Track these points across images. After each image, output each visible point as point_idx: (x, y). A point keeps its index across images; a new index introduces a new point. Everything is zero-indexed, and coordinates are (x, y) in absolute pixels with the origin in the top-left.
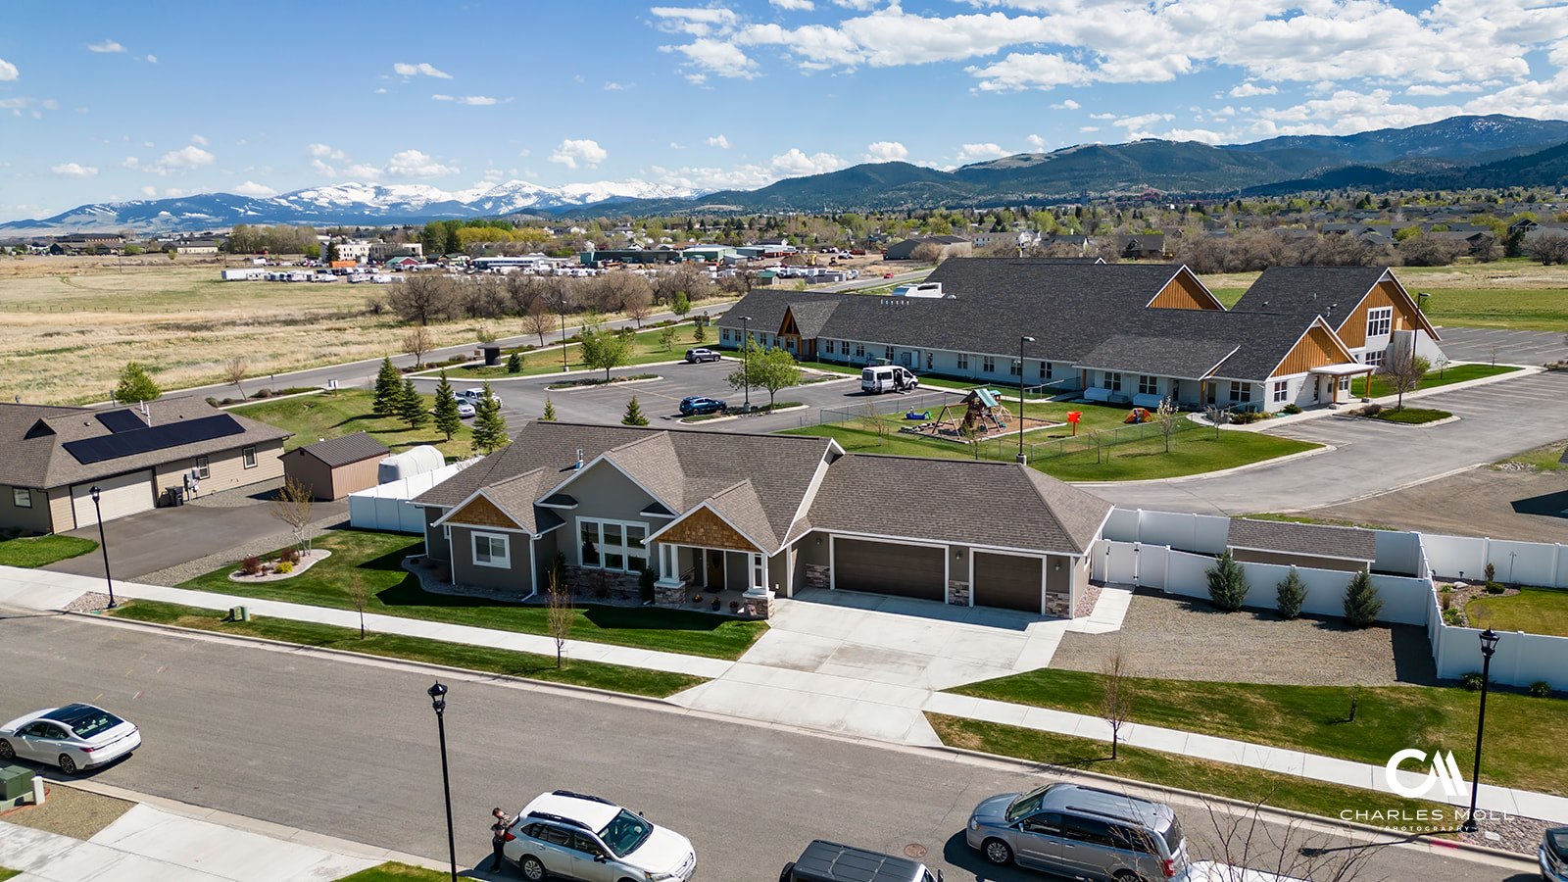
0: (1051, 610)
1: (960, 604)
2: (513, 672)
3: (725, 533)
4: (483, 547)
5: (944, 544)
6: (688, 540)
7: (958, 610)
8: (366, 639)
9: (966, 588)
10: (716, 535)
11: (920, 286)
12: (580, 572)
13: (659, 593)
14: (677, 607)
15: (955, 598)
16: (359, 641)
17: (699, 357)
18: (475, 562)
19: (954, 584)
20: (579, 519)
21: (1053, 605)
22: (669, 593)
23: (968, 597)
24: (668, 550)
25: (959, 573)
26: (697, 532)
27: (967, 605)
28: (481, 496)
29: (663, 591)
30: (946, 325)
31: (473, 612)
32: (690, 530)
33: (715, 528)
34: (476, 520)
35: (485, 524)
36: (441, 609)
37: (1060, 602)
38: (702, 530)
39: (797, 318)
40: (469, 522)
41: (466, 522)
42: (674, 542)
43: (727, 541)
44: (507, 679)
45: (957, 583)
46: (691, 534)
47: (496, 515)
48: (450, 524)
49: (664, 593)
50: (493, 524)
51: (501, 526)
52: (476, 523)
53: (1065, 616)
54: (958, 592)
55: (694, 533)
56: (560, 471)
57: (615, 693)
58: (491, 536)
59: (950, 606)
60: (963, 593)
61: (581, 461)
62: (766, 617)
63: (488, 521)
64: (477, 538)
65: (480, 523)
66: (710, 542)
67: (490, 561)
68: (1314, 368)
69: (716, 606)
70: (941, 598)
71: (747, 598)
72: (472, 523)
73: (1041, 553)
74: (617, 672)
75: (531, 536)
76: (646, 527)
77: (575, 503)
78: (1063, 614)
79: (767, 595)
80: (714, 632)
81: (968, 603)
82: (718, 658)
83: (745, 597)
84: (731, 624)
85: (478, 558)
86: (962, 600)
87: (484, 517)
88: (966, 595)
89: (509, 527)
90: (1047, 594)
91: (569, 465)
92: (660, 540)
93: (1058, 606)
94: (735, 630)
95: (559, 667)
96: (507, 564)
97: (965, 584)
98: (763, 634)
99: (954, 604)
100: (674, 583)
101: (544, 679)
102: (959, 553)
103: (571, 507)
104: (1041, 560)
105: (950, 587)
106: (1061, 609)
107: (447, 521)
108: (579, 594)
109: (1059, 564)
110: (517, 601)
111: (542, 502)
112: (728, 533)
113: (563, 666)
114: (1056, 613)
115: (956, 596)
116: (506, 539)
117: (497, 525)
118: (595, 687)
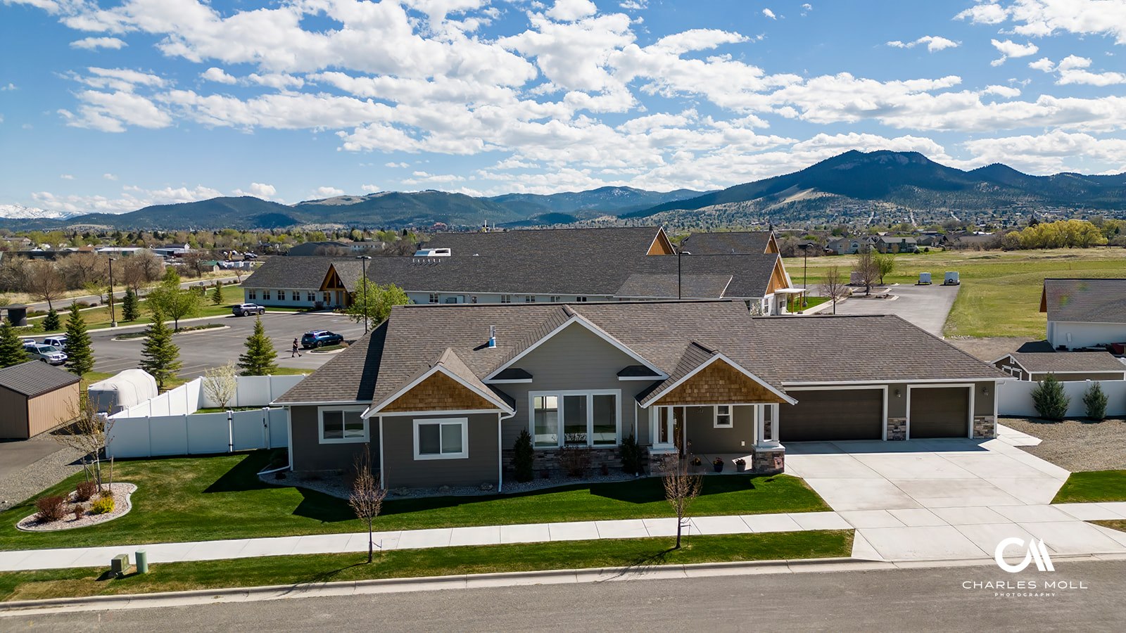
0: (979, 432)
1: (898, 439)
2: (640, 562)
4: (431, 437)
5: (881, 383)
6: (690, 399)
7: (898, 443)
8: (376, 561)
9: (904, 423)
10: (722, 390)
11: (437, 250)
12: (533, 455)
13: (655, 461)
15: (893, 434)
17: (246, 310)
18: (417, 456)
19: (892, 421)
20: (532, 395)
21: (980, 428)
23: (905, 432)
24: (664, 411)
25: (897, 410)
26: (699, 389)
27: (904, 439)
28: (438, 374)
29: (660, 458)
30: (483, 275)
32: (691, 388)
33: (721, 382)
34: (420, 405)
35: (434, 408)
36: (413, 515)
37: (986, 424)
38: (706, 387)
39: (340, 274)
40: (410, 409)
41: (405, 409)
42: (672, 403)
43: (735, 395)
44: (641, 571)
45: (896, 420)
46: (693, 392)
47: (451, 396)
48: (380, 415)
49: (660, 460)
50: (445, 408)
51: (458, 408)
52: (421, 409)
53: (991, 436)
54: (896, 428)
55: (696, 391)
56: (475, 350)
57: (789, 561)
58: (442, 422)
59: (888, 440)
60: (901, 428)
61: (494, 338)
62: (782, 470)
63: (440, 404)
64: (421, 427)
65: (427, 408)
66: (715, 399)
67: (439, 453)
68: (776, 291)
69: (719, 466)
70: (879, 436)
71: (760, 453)
72: (416, 409)
73: (969, 382)
74: (748, 540)
75: (500, 415)
76: (617, 393)
77: (530, 376)
78: (989, 434)
79: (781, 447)
80: (758, 489)
81: (905, 436)
82: (812, 511)
83: (758, 453)
84: (758, 482)
85: (422, 452)
86: (899, 435)
87: (435, 401)
88: (903, 430)
89: (468, 407)
90: (975, 419)
91: (479, 344)
92: (656, 403)
93: (984, 428)
94: (775, 485)
95: (678, 546)
96: (464, 454)
97: (903, 419)
98: (807, 484)
99: (892, 438)
100: (669, 447)
101: (685, 561)
102: (897, 390)
103: (530, 381)
104: (968, 389)
105: (888, 424)
106: (986, 430)
107: (381, 411)
108: (546, 476)
109: (986, 390)
110: (491, 493)
111: (492, 379)
112: (737, 386)
113: (682, 545)
114: (982, 435)
115: (893, 432)
116: (464, 423)
117: (452, 407)
118: (758, 559)
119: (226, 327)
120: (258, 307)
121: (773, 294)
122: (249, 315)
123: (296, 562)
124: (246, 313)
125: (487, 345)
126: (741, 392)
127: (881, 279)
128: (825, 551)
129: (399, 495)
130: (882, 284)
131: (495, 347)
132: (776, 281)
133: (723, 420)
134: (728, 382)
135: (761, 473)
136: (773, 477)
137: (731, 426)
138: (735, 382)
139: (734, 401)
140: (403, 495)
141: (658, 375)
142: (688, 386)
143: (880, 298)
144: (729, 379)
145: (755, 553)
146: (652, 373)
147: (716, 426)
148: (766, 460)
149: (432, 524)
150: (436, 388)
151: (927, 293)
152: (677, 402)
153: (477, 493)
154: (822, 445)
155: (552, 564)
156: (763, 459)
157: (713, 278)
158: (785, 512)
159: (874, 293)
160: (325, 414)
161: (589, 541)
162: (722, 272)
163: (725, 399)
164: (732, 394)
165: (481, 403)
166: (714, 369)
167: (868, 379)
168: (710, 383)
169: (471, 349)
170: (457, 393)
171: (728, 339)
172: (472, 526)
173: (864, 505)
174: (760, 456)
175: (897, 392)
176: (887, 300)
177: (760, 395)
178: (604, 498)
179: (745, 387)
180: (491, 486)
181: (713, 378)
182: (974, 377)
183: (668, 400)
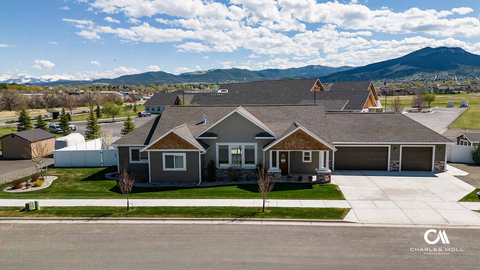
0: (437, 169)
1: (395, 171)
2: (242, 216)
3: (307, 142)
4: (170, 161)
5: (387, 144)
6: (286, 148)
7: (395, 172)
8: (130, 210)
9: (398, 163)
10: (302, 144)
11: (222, 90)
12: (217, 171)
13: (270, 175)
14: (281, 181)
15: (393, 168)
16: (126, 212)
17: (143, 115)
18: (165, 169)
19: (392, 162)
20: (218, 144)
22: (276, 175)
23: (399, 167)
25: (395, 157)
26: (291, 143)
27: (398, 171)
28: (172, 133)
29: (273, 174)
31: (177, 192)
32: (287, 143)
33: (301, 140)
34: (166, 147)
35: (171, 148)
36: (157, 193)
37: (441, 165)
38: (294, 142)
39: (181, 100)
40: (161, 148)
41: (159, 149)
42: (278, 149)
44: (241, 220)
45: (394, 162)
46: (288, 145)
47: (179, 143)
48: (149, 151)
49: (273, 175)
50: (176, 148)
51: (182, 148)
52: (166, 149)
53: (443, 171)
54: (394, 165)
55: (289, 144)
56: (196, 125)
57: (312, 220)
58: (175, 154)
59: (390, 171)
60: (397, 166)
61: (206, 120)
62: (329, 181)
63: (174, 147)
64: (166, 156)
65: (168, 148)
66: (299, 148)
67: (174, 168)
68: (369, 108)
69: (300, 179)
70: (386, 169)
71: (319, 173)
72: (164, 148)
73: (433, 144)
74: (298, 210)
75: (200, 152)
76: (255, 145)
77: (216, 136)
78: (442, 170)
79: (330, 171)
80: (314, 189)
81: (399, 170)
82: (335, 199)
83: (318, 173)
84: (317, 186)
85: (166, 167)
86: (395, 169)
87: (172, 145)
88: (398, 166)
89: (186, 148)
90: (435, 162)
91: (199, 122)
92: (271, 149)
93: (439, 167)
94: (323, 188)
95: (263, 211)
96: (184, 169)
97: (398, 161)
98: (339, 188)
99: (392, 170)
100: (277, 169)
101: (263, 217)
102: (395, 148)
103: (216, 138)
104: (432, 148)
105: (390, 164)
106: (441, 168)
107: (148, 149)
108: (222, 180)
109: (441, 148)
110: (195, 186)
111: (199, 137)
112: (309, 142)
113: (265, 211)
114: (438, 170)
115: (393, 167)
116: (184, 155)
117: (179, 148)
118: (297, 218)
119: (133, 121)
120: (148, 113)
121: (368, 109)
122: (145, 116)
123: (98, 209)
124: (143, 116)
125: (202, 123)
126: (311, 145)
127: (429, 104)
128: (331, 217)
129: (155, 185)
130: (429, 107)
131: (205, 124)
132: (370, 103)
133: (308, 159)
134: (304, 140)
135: (319, 182)
136: (324, 184)
137: (310, 161)
138: (308, 140)
139: (307, 149)
140: (157, 185)
141: (273, 137)
142: (286, 142)
143: (425, 112)
144: (305, 139)
145: (297, 216)
146: (271, 136)
147: (304, 161)
148: (322, 177)
149: (163, 197)
150: (172, 140)
151: (450, 111)
152: (281, 149)
153: (189, 186)
154: (357, 172)
155: (203, 216)
156: (321, 176)
157: (339, 102)
158: (322, 200)
159: (423, 110)
160: (133, 151)
161: (225, 207)
162: (344, 99)
163: (303, 148)
164: (307, 146)
165: (192, 147)
166: (298, 134)
167: (380, 142)
168: (296, 140)
169: (195, 124)
170: (181, 142)
171: (312, 122)
172: (179, 199)
173: (361, 198)
174: (319, 174)
175: (395, 149)
176: (428, 113)
177: (321, 147)
178: (242, 190)
179: (313, 143)
180: (195, 183)
181: (298, 138)
182: (435, 142)
183: (277, 148)
